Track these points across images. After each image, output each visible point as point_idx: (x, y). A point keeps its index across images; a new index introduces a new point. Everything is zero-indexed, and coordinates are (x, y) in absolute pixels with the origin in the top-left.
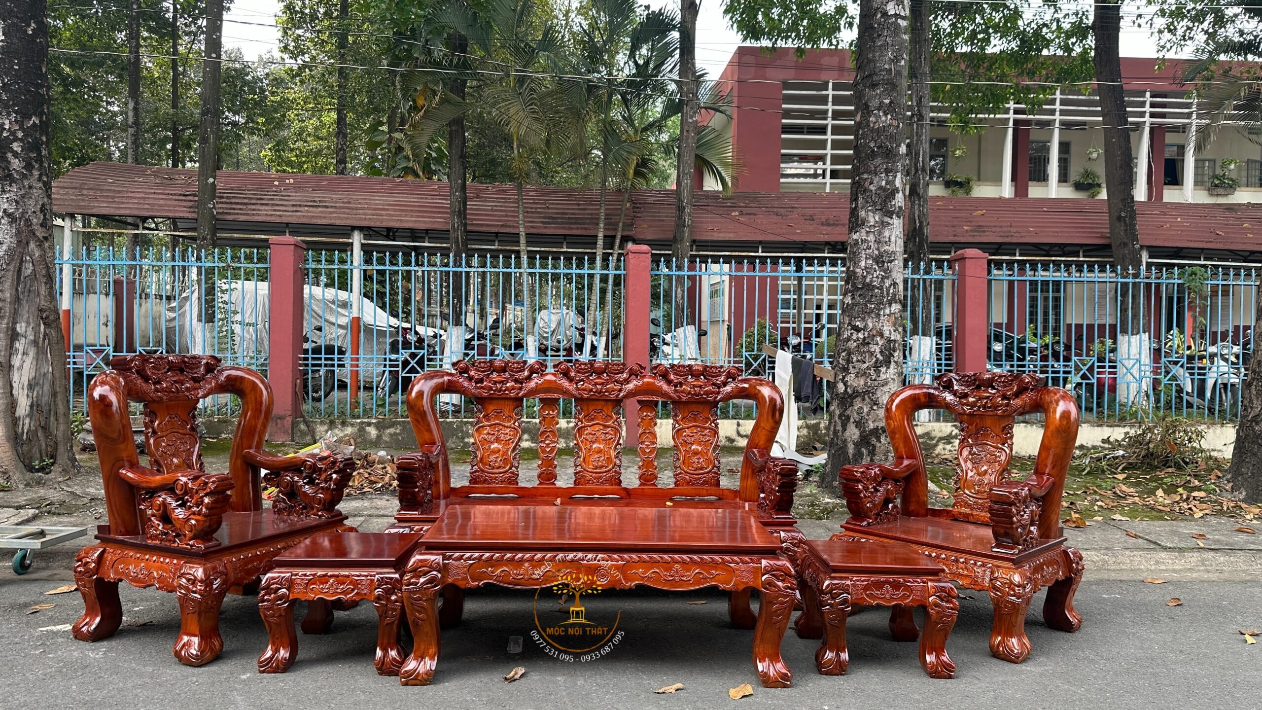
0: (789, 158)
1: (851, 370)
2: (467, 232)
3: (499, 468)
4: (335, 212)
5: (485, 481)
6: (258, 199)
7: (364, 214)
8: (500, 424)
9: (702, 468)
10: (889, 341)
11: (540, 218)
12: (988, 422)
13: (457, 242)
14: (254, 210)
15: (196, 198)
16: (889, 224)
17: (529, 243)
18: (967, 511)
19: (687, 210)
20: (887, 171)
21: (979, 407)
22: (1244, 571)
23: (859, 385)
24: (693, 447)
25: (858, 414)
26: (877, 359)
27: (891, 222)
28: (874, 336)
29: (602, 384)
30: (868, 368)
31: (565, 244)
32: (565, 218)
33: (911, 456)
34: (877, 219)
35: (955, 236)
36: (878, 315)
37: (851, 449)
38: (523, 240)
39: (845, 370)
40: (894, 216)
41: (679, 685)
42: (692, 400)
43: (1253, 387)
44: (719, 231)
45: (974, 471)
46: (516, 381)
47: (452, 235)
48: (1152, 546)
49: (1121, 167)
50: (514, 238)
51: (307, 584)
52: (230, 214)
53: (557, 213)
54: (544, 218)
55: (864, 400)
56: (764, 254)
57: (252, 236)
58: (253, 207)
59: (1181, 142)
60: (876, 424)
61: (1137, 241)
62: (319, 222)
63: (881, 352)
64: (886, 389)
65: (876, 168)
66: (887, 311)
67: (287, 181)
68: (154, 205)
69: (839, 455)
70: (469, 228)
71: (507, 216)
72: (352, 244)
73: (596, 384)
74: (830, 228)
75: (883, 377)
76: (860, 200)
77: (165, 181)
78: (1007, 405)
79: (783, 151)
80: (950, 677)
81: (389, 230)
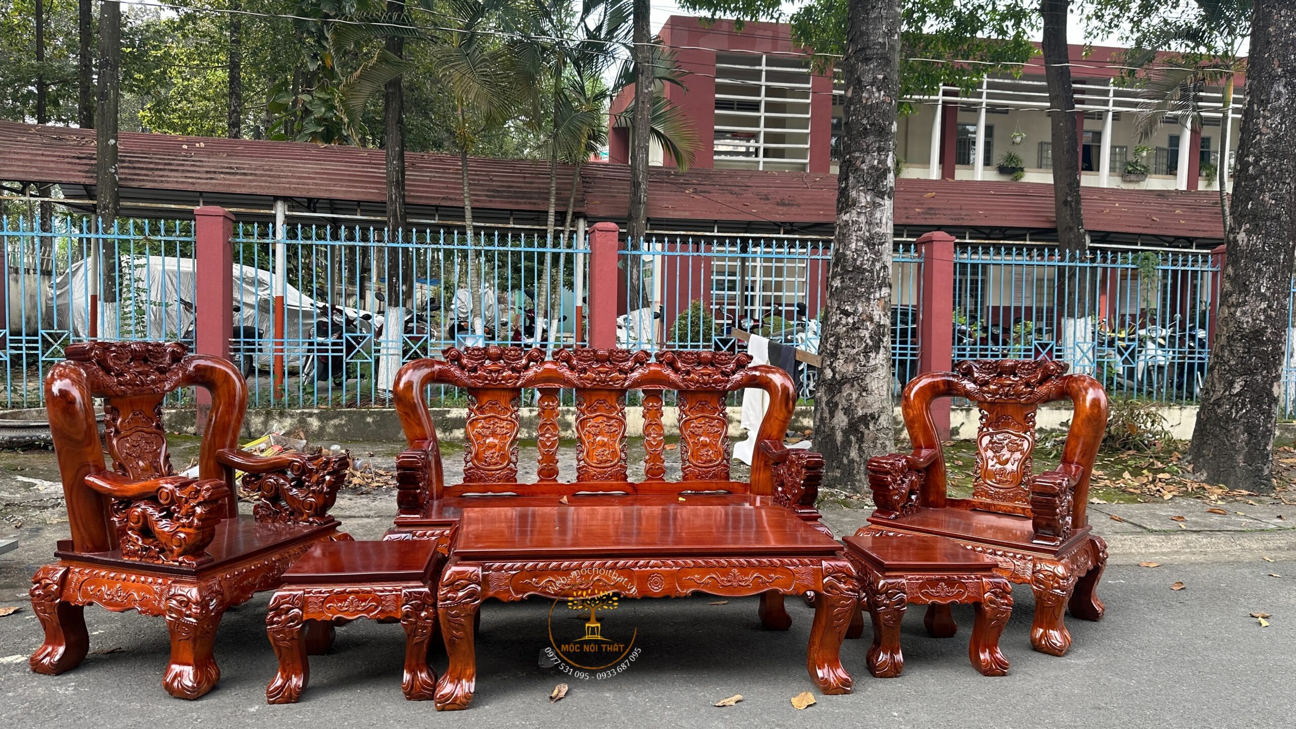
0: (722, 135)
1: (840, 356)
2: (405, 204)
3: (495, 464)
4: (256, 181)
5: (481, 479)
6: (166, 164)
7: (288, 183)
8: (495, 417)
9: (711, 461)
10: (879, 326)
11: (484, 190)
12: (1010, 410)
13: (395, 215)
14: (162, 176)
15: (93, 162)
16: (880, 205)
17: (475, 218)
18: (989, 501)
19: (643, 186)
20: (880, 150)
21: (1001, 395)
22: (1226, 552)
23: (848, 371)
24: (702, 439)
25: (847, 401)
26: (867, 345)
27: (882, 203)
28: (864, 321)
29: (606, 373)
30: (858, 354)
31: (512, 219)
32: (509, 192)
33: (930, 446)
34: (869, 199)
35: (907, 218)
36: (868, 299)
37: (839, 437)
38: (468, 214)
39: (834, 355)
40: (886, 197)
41: (738, 697)
42: (700, 389)
43: (1216, 371)
44: (674, 209)
45: (995, 460)
46: (514, 370)
47: (390, 208)
48: (1139, 530)
49: (1068, 151)
50: (459, 213)
51: (323, 602)
52: (134, 180)
53: (502, 186)
54: (488, 191)
55: (853, 386)
56: (720, 234)
57: (160, 205)
58: (161, 173)
59: (1097, 129)
60: (865, 411)
61: (1082, 225)
62: (238, 191)
63: (871, 337)
64: (875, 374)
65: (868, 146)
66: (877, 295)
67: (197, 145)
68: (43, 168)
69: (827, 443)
70: (407, 200)
71: (447, 188)
72: (274, 216)
73: (600, 372)
74: (786, 208)
75: (872, 362)
76: (851, 179)
77: (54, 142)
78: (1031, 393)
79: (716, 127)
80: (1004, 674)
81: (310, 200)
